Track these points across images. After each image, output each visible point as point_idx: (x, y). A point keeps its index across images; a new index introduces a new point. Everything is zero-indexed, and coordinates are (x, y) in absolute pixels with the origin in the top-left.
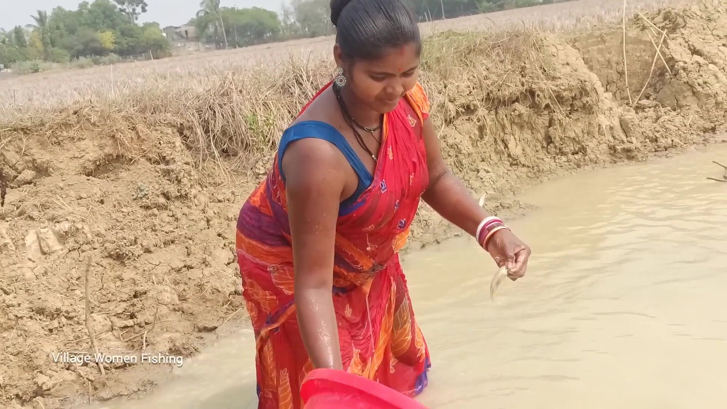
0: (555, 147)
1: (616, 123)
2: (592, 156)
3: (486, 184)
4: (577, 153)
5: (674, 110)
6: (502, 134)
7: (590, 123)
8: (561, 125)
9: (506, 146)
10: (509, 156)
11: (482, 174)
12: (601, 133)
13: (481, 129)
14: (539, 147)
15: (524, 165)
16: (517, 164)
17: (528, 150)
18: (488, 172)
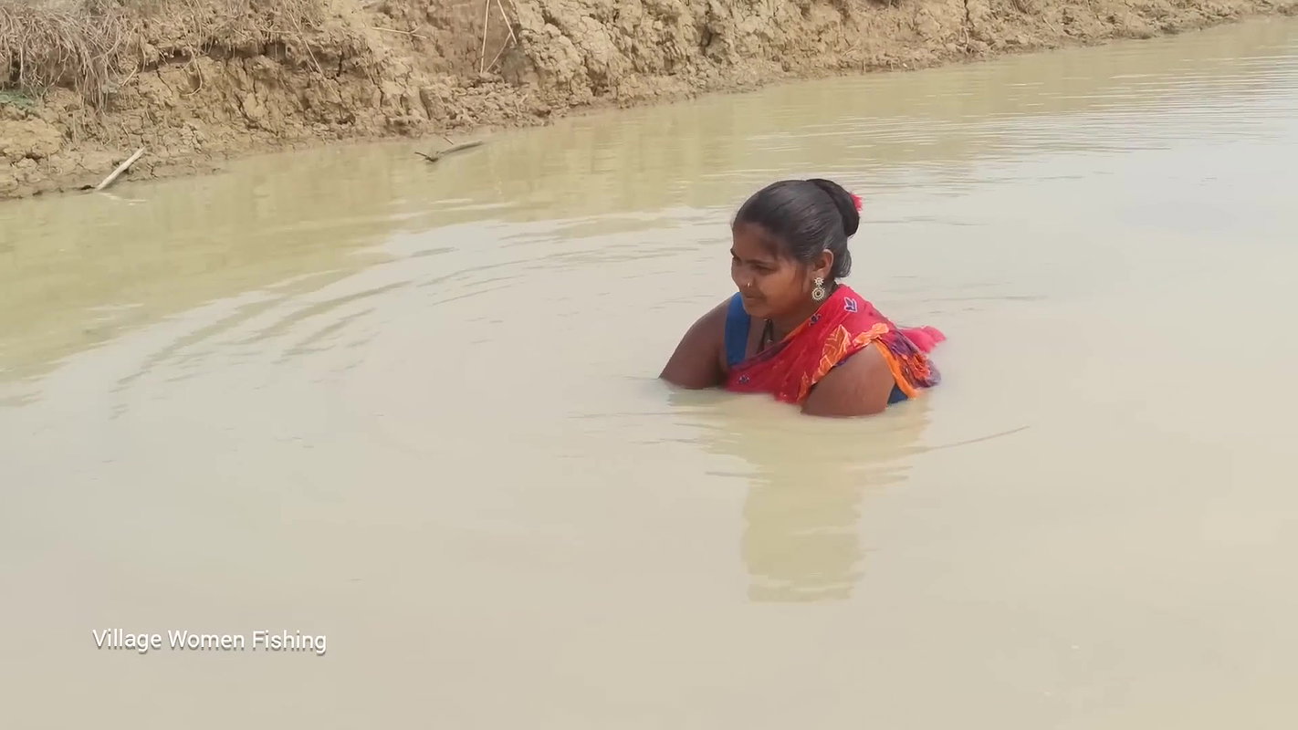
0: (314, 112)
1: (413, 93)
2: (360, 127)
3: (185, 142)
4: (346, 123)
5: (513, 87)
6: (237, 90)
7: (362, 89)
8: (321, 87)
9: (241, 106)
10: (245, 116)
11: (185, 130)
12: (383, 102)
13: (196, 81)
14: (292, 110)
15: (266, 130)
16: (256, 127)
17: (276, 112)
18: (193, 129)
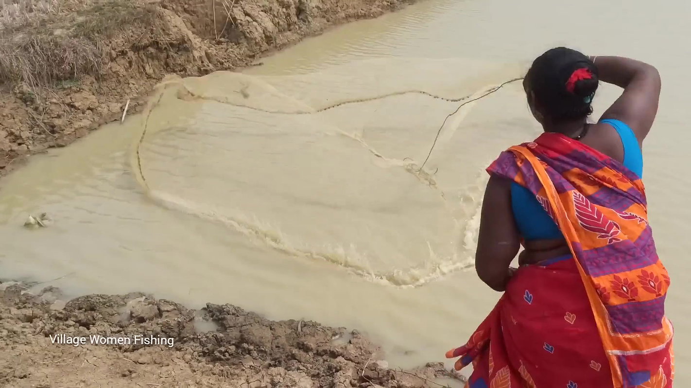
0: (171, 68)
1: (203, 54)
2: (189, 73)
3: (133, 90)
4: (182, 71)
5: (236, 45)
6: (142, 63)
7: (188, 57)
8: (173, 57)
9: (144, 69)
10: (146, 74)
11: (131, 85)
12: (195, 60)
13: (130, 63)
14: (162, 69)
15: (154, 78)
16: (150, 78)
17: (156, 70)
18: (134, 84)
